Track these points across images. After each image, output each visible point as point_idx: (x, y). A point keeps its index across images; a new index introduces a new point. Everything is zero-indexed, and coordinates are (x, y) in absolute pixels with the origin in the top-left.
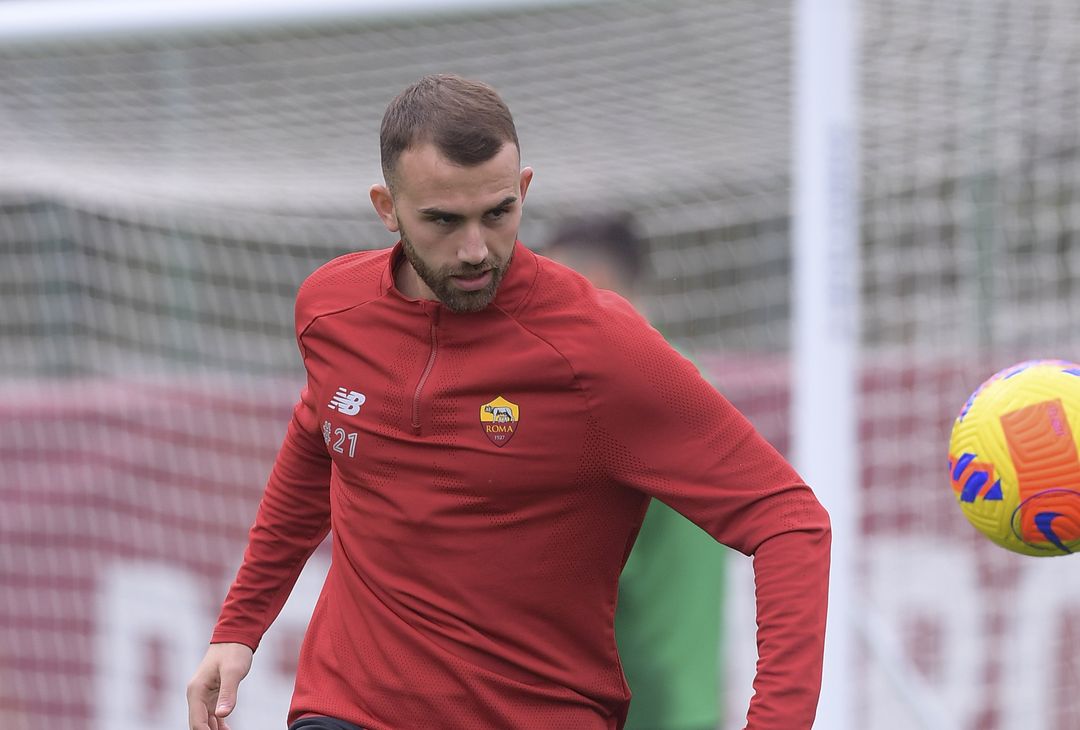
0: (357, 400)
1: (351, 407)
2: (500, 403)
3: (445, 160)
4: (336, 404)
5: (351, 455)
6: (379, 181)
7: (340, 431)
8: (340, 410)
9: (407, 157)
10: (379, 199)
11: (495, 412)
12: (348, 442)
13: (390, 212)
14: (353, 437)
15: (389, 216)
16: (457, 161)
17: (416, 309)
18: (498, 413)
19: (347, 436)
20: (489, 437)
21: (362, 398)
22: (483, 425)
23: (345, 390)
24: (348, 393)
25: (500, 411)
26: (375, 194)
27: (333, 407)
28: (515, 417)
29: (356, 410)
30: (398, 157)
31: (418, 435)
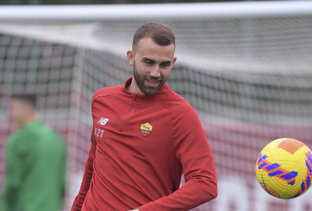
0: (106, 120)
1: (104, 123)
2: (147, 125)
3: (154, 42)
4: (99, 122)
5: (101, 137)
6: (130, 49)
7: (99, 130)
8: (100, 124)
9: (142, 41)
10: (130, 54)
11: (145, 127)
12: (101, 133)
13: (132, 59)
14: (103, 131)
15: (131, 61)
16: (157, 43)
17: (130, 95)
18: (146, 127)
19: (101, 131)
20: (142, 134)
21: (108, 120)
22: (141, 130)
23: (103, 118)
24: (104, 119)
25: (147, 127)
26: (128, 52)
27: (98, 123)
28: (151, 130)
29: (105, 123)
30: (139, 40)
31: (121, 131)
